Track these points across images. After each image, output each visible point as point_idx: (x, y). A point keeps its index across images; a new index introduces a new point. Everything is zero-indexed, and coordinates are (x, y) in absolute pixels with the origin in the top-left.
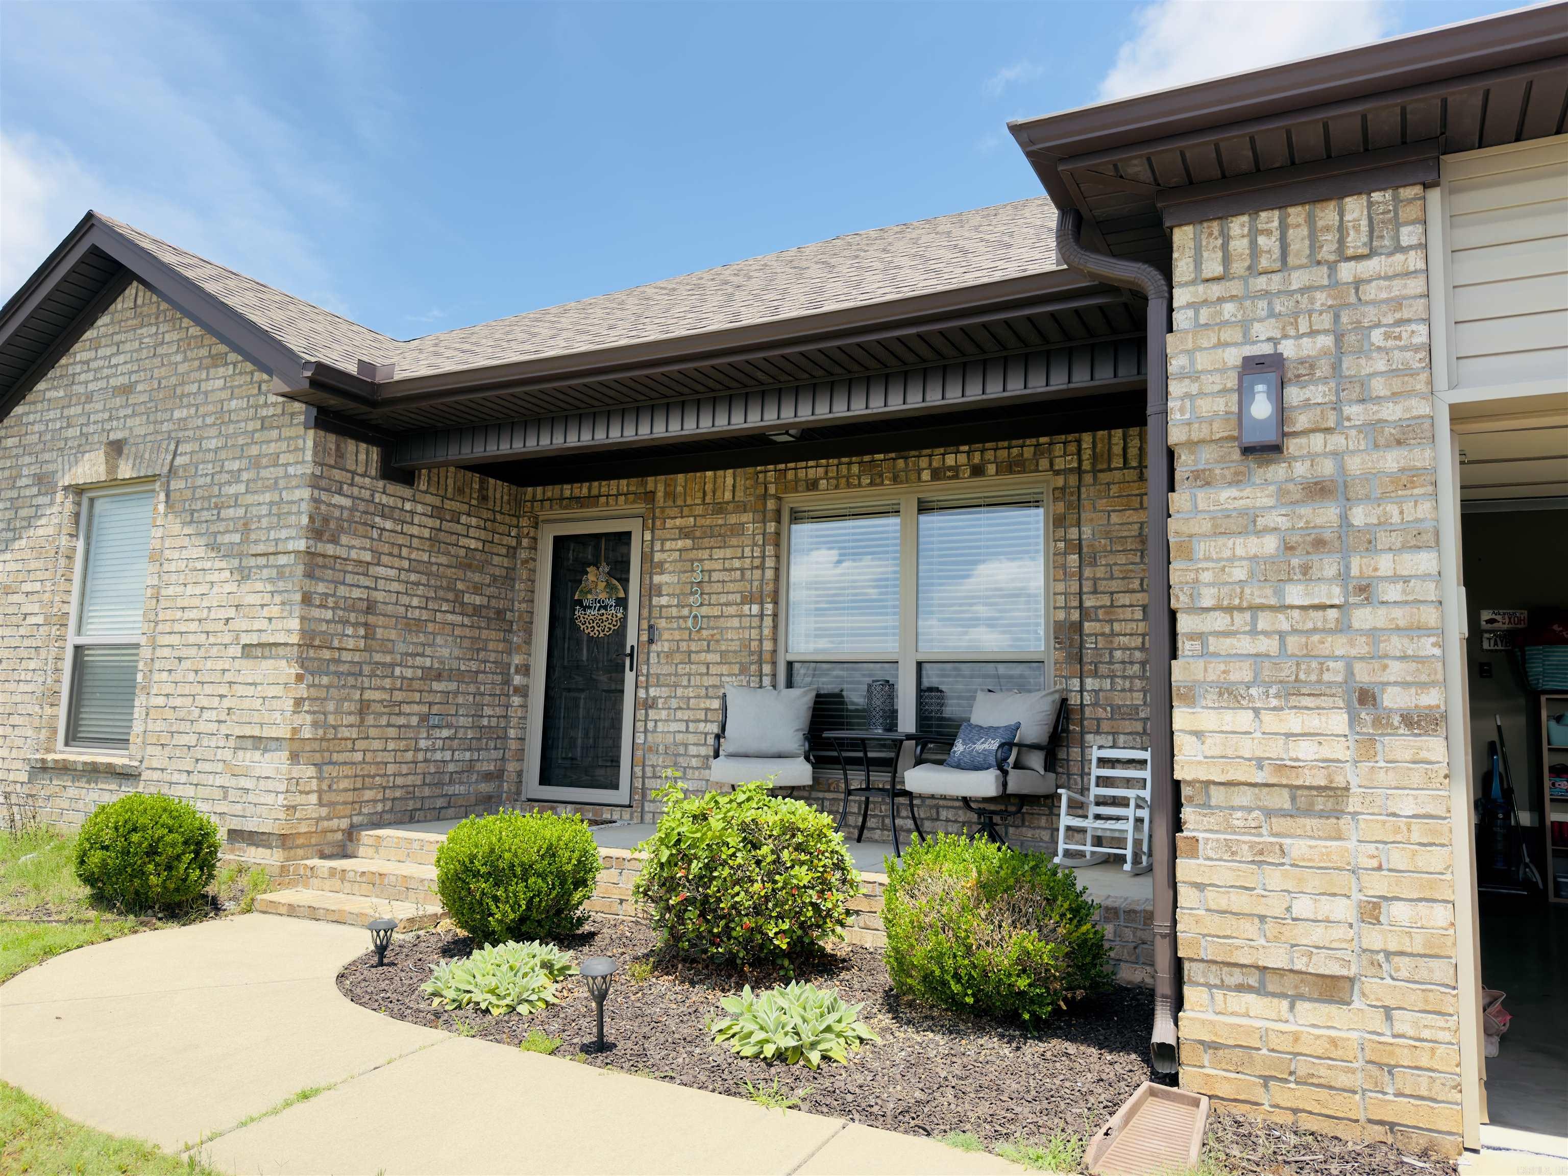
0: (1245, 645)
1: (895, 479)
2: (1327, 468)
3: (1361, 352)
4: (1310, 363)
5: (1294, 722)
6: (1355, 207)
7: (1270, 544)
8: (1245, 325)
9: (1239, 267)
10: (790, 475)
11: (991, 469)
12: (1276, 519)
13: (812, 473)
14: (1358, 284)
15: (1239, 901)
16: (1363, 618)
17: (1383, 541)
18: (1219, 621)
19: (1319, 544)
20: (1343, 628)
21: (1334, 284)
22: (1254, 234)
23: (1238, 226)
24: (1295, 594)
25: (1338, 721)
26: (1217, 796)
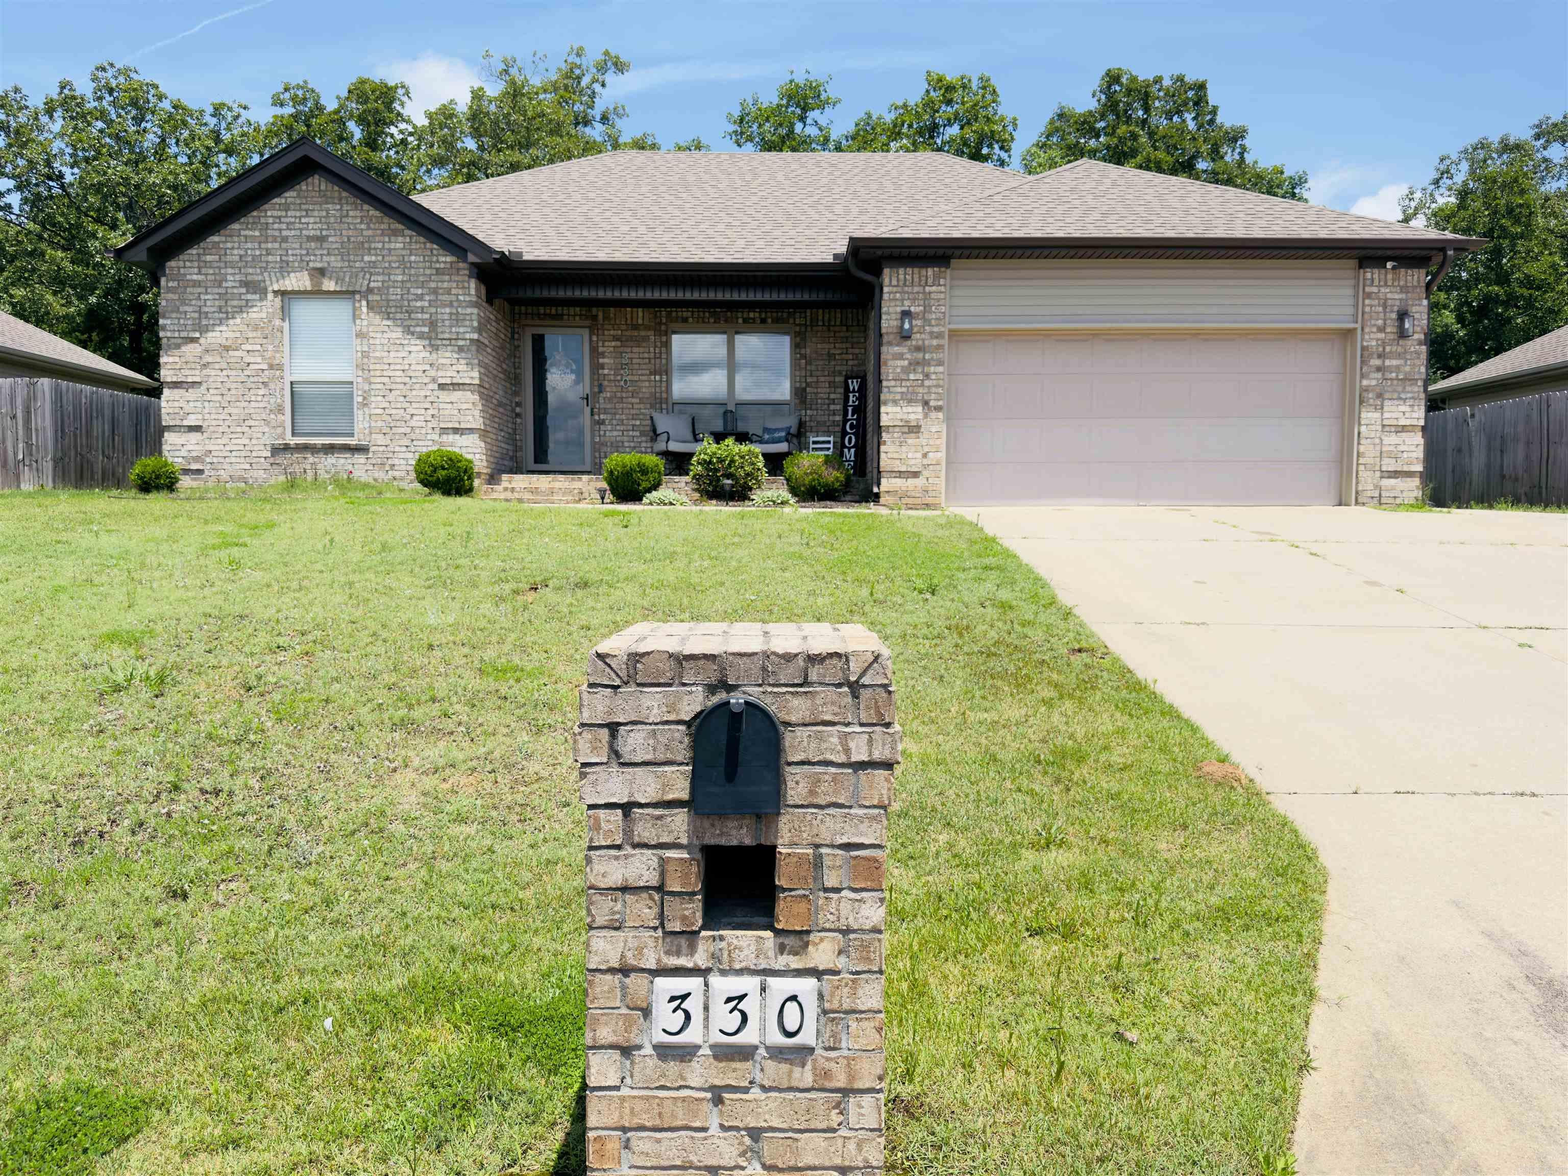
0: (899, 389)
1: (726, 321)
2: (920, 343)
3: (930, 312)
4: (918, 314)
5: (910, 409)
6: (930, 271)
7: (906, 363)
8: (902, 300)
9: (901, 283)
10: (674, 314)
11: (769, 320)
12: (908, 356)
13: (685, 314)
14: (930, 293)
15: (896, 456)
16: (927, 383)
17: (933, 363)
18: (893, 383)
19: (918, 363)
20: (922, 385)
21: (924, 293)
22: (905, 274)
23: (901, 271)
24: (912, 377)
25: (920, 409)
26: (891, 429)
